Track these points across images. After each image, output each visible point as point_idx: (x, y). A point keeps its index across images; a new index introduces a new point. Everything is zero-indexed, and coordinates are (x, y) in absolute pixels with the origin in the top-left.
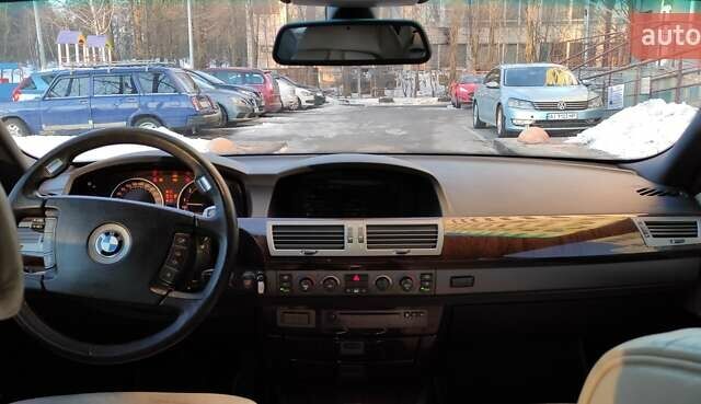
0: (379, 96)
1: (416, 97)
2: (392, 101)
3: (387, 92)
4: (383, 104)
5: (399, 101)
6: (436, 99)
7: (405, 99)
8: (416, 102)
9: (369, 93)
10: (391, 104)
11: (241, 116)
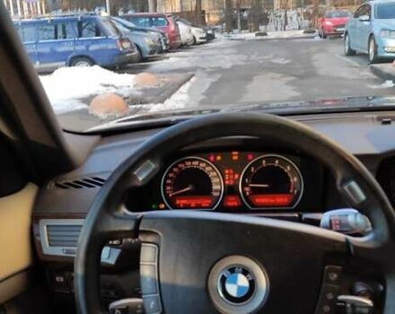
0: (255, 31)
1: (285, 30)
2: (265, 34)
3: (262, 28)
4: (259, 37)
5: (272, 35)
6: (302, 31)
7: (276, 33)
8: (286, 35)
9: (247, 29)
10: (265, 37)
11: (151, 53)
